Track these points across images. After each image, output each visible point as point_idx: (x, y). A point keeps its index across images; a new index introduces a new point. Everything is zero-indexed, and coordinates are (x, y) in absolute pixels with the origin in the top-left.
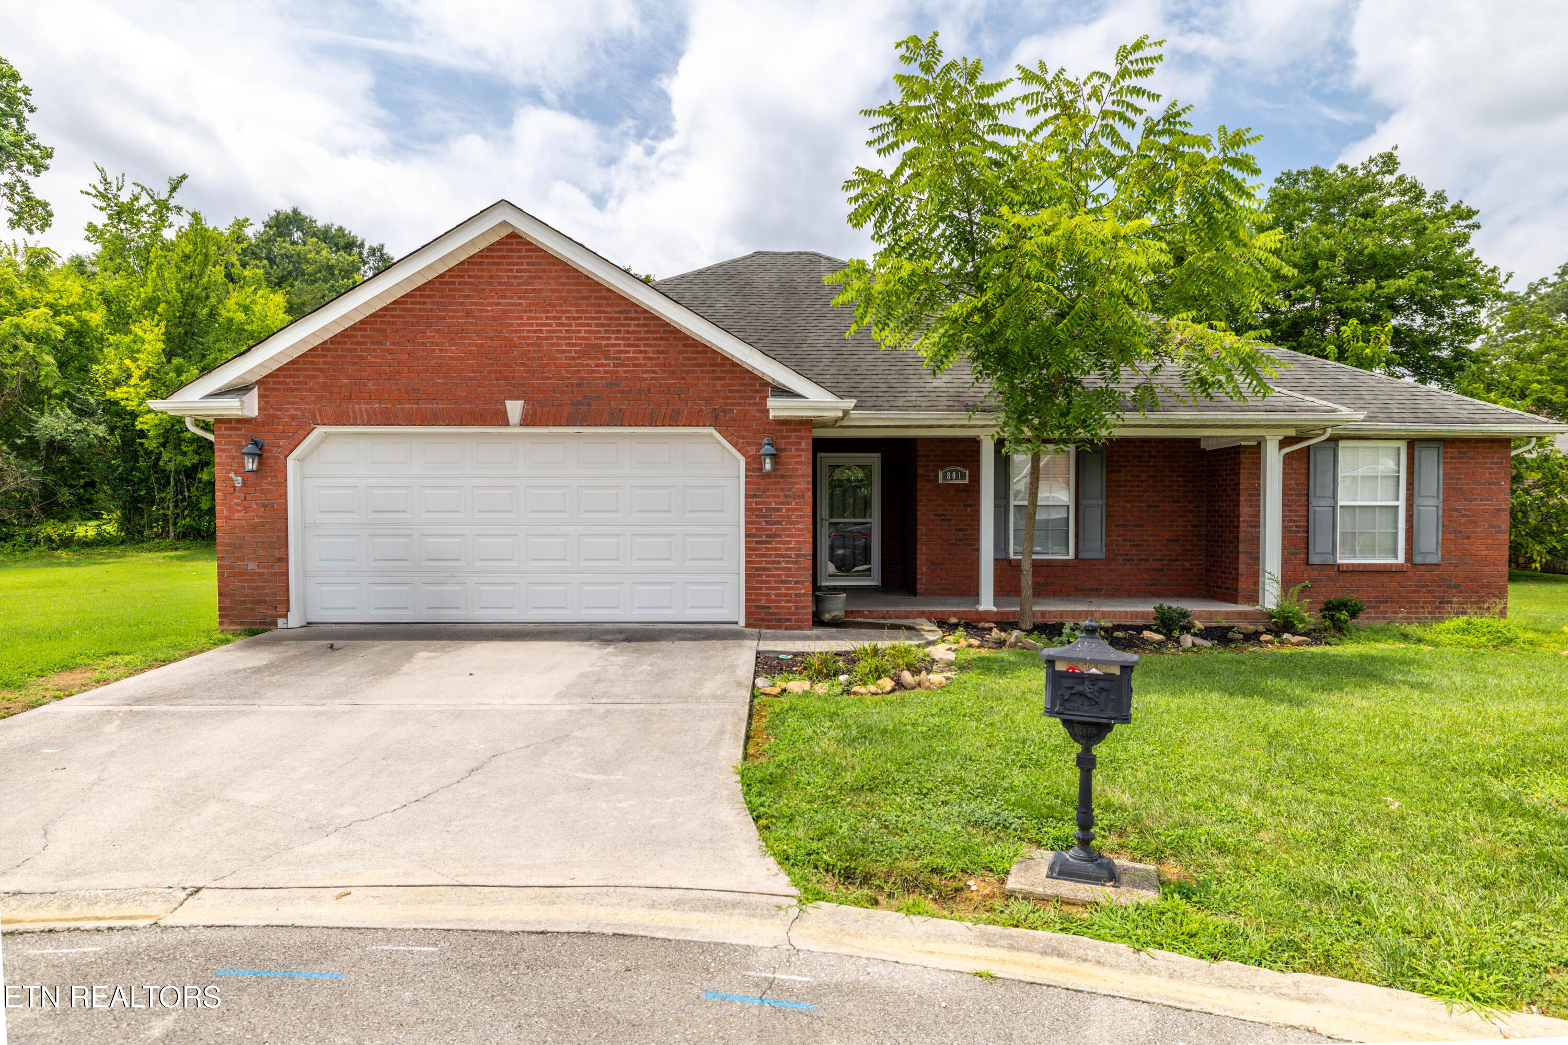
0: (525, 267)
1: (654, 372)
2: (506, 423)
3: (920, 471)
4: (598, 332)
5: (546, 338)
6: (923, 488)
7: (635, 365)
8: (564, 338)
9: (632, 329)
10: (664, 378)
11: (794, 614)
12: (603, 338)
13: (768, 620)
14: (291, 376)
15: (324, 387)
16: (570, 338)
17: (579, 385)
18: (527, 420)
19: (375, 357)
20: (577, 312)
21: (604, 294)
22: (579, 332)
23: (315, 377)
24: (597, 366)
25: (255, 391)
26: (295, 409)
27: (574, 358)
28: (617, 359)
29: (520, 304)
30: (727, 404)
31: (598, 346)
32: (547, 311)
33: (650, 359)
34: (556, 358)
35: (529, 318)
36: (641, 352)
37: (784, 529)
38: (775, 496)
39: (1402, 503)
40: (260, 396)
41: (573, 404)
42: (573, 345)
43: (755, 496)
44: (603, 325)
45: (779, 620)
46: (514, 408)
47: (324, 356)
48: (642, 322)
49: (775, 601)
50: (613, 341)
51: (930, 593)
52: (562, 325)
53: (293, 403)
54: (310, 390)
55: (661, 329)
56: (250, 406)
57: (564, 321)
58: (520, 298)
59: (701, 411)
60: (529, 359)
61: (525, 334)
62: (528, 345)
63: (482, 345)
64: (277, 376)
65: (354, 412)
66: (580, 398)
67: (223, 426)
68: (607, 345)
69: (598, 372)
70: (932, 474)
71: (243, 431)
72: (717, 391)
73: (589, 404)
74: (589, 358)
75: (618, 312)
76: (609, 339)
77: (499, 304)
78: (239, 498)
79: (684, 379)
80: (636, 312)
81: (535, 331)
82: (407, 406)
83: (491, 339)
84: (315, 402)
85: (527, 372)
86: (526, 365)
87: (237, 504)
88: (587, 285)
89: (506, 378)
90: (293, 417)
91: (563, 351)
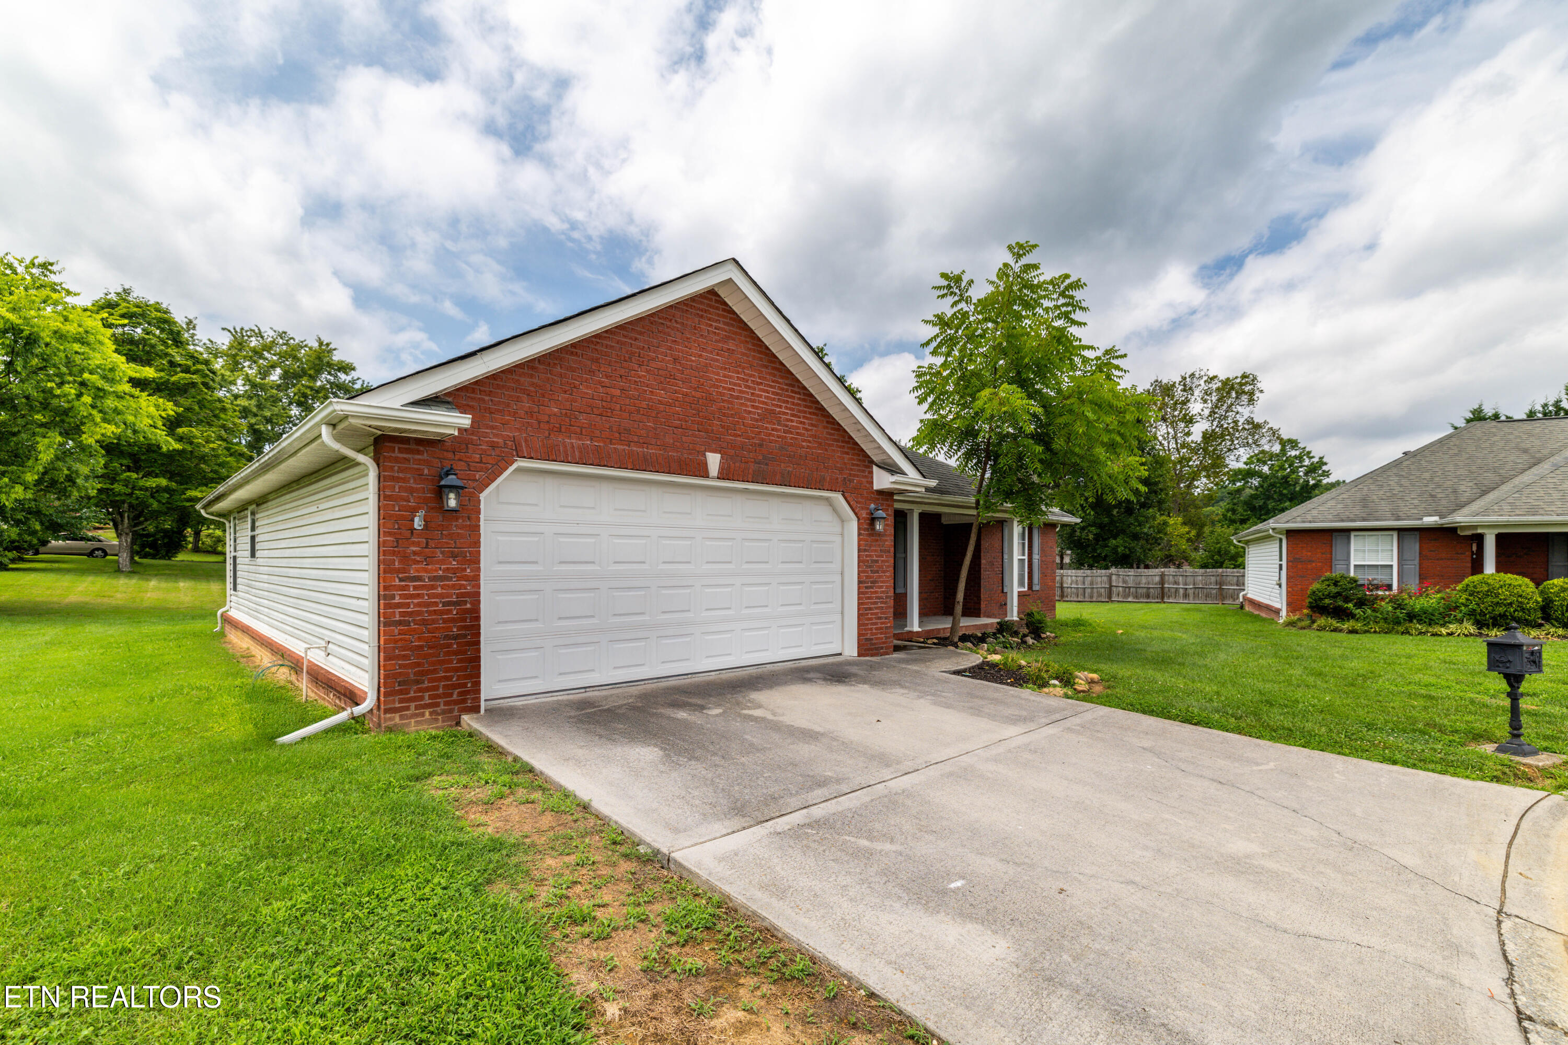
0: (721, 325)
1: (810, 442)
2: (706, 475)
4: (774, 399)
5: (737, 398)
7: (798, 434)
8: (750, 400)
9: (796, 401)
10: (815, 448)
11: (884, 643)
12: (777, 406)
13: (872, 649)
14: (490, 393)
15: (530, 413)
16: (754, 401)
17: (761, 445)
18: (723, 474)
19: (587, 387)
20: (760, 378)
21: (778, 366)
22: (761, 396)
23: (518, 400)
24: (773, 430)
26: (496, 435)
27: (757, 420)
28: (787, 426)
29: (717, 360)
30: (850, 475)
31: (773, 412)
32: (738, 373)
33: (807, 430)
34: (744, 418)
35: (725, 376)
36: (801, 423)
37: (880, 577)
38: (876, 551)
39: (1026, 557)
41: (756, 463)
42: (757, 408)
43: (865, 550)
44: (777, 394)
45: (877, 649)
46: (714, 461)
47: (532, 376)
48: (802, 397)
49: (876, 634)
50: (783, 410)
52: (749, 387)
53: (493, 428)
54: (515, 414)
55: (814, 406)
57: (750, 384)
58: (718, 355)
59: (837, 479)
60: (724, 415)
61: (721, 390)
62: (724, 401)
63: (687, 395)
64: (473, 391)
65: (565, 447)
66: (760, 457)
67: (397, 446)
68: (780, 413)
69: (773, 436)
71: (425, 456)
72: (845, 464)
73: (767, 464)
74: (768, 422)
75: (786, 385)
76: (781, 407)
77: (700, 356)
78: (418, 544)
79: (826, 450)
80: (799, 387)
81: (730, 389)
82: (620, 447)
83: (695, 389)
84: (519, 430)
85: (723, 427)
86: (721, 421)
87: (415, 553)
88: (766, 355)
89: (707, 431)
90: (493, 446)
91: (750, 412)
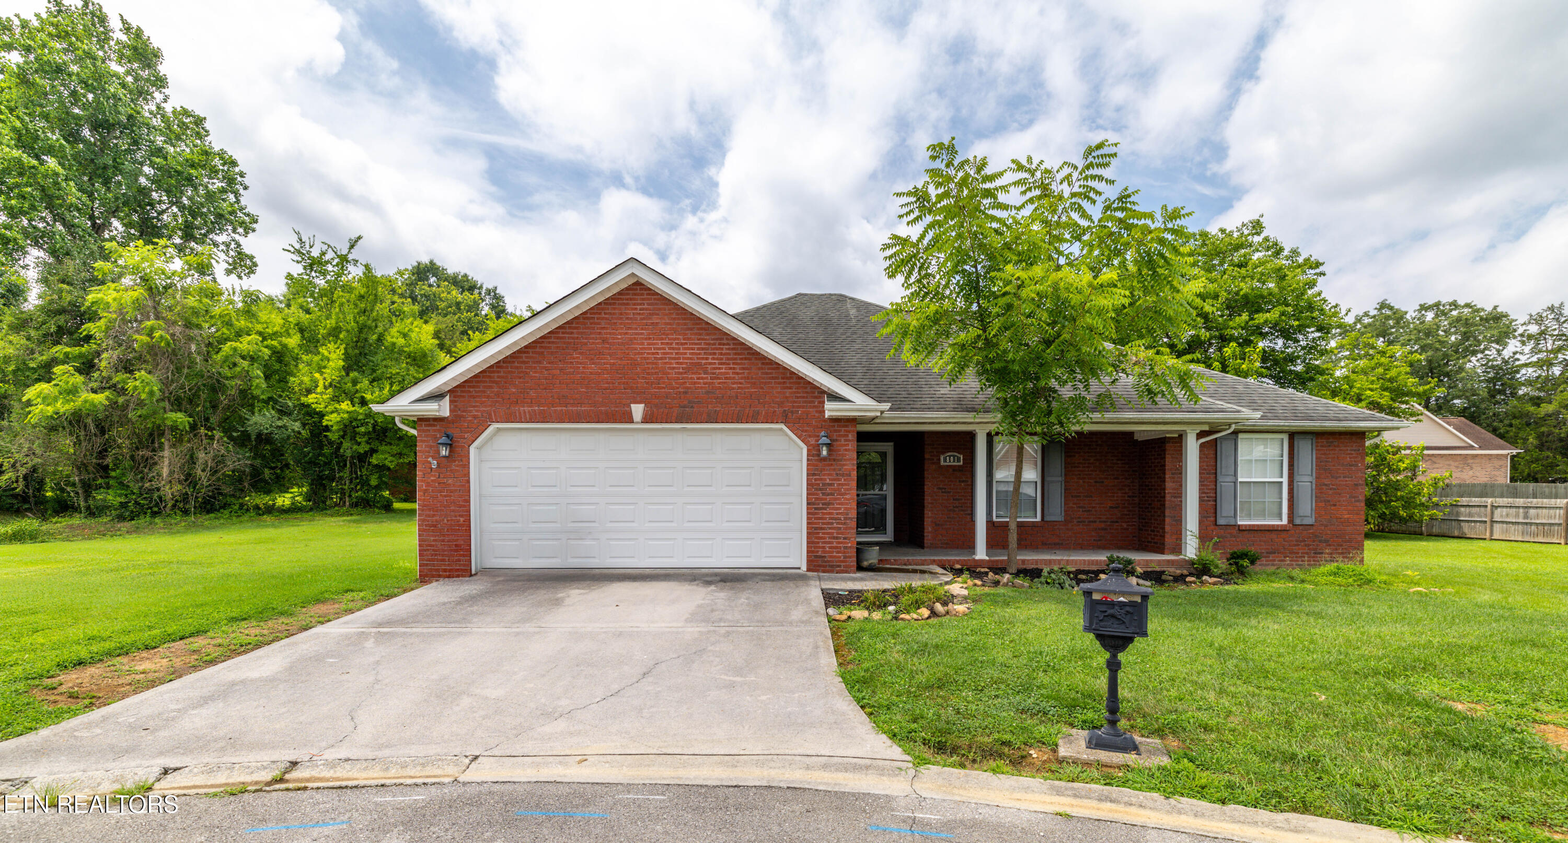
0: (646, 306)
1: (741, 383)
2: (631, 421)
3: (927, 456)
4: (699, 354)
5: (661, 359)
6: (929, 469)
7: (726, 378)
8: (674, 359)
9: (724, 351)
10: (748, 388)
11: (842, 562)
12: (703, 359)
13: (824, 566)
14: (474, 387)
15: (498, 395)
16: (679, 358)
17: (686, 393)
18: (645, 420)
19: (535, 372)
20: (684, 339)
21: (704, 326)
22: (685, 354)
23: (491, 387)
24: (698, 378)
25: (448, 398)
26: (477, 411)
27: (681, 373)
28: (714, 374)
29: (642, 334)
30: (794, 407)
31: (700, 364)
32: (662, 339)
33: (738, 373)
34: (669, 373)
35: (649, 344)
36: (731, 368)
37: (836, 499)
38: (829, 475)
39: (1285, 480)
40: (450, 401)
41: (680, 407)
42: (681, 364)
43: (814, 474)
44: (703, 349)
45: (832, 566)
46: (638, 410)
47: (498, 372)
48: (732, 346)
49: (829, 552)
50: (710, 361)
51: (934, 547)
52: (673, 349)
53: (474, 407)
54: (488, 397)
55: (746, 352)
56: (443, 409)
57: (674, 346)
58: (642, 329)
59: (775, 411)
60: (648, 374)
61: (645, 355)
62: (648, 363)
63: (614, 364)
64: (464, 387)
65: (520, 413)
66: (686, 402)
67: (423, 423)
68: (705, 364)
69: (699, 383)
70: (935, 459)
71: (438, 427)
72: (787, 397)
73: (692, 407)
74: (693, 373)
75: (713, 339)
76: (707, 359)
77: (626, 333)
78: (435, 476)
79: (762, 388)
80: (727, 339)
81: (653, 354)
82: (559, 408)
83: (621, 359)
84: (490, 406)
85: (647, 383)
86: (646, 378)
87: (432, 481)
88: (691, 319)
89: (631, 388)
90: (475, 417)
91: (674, 368)
